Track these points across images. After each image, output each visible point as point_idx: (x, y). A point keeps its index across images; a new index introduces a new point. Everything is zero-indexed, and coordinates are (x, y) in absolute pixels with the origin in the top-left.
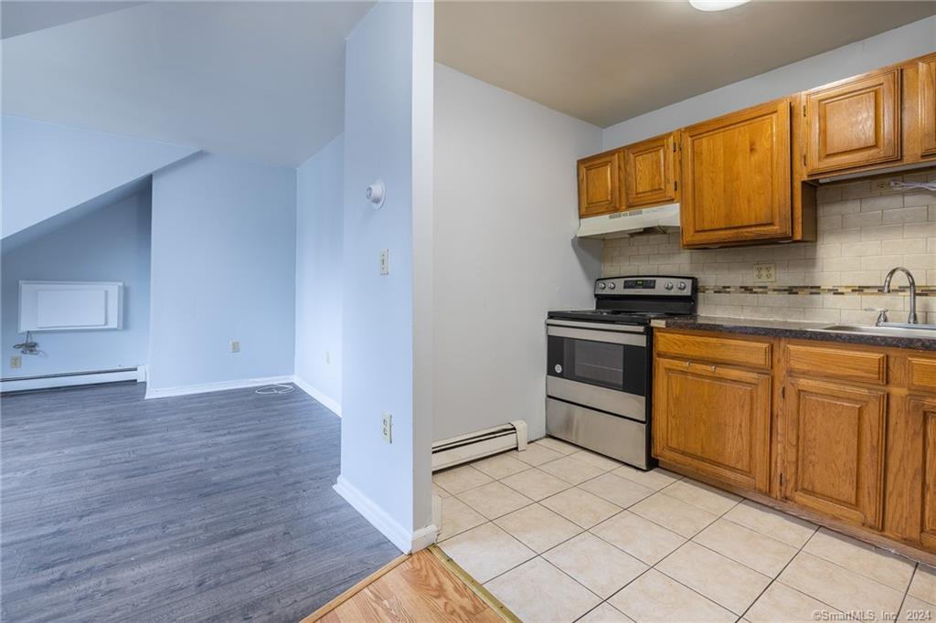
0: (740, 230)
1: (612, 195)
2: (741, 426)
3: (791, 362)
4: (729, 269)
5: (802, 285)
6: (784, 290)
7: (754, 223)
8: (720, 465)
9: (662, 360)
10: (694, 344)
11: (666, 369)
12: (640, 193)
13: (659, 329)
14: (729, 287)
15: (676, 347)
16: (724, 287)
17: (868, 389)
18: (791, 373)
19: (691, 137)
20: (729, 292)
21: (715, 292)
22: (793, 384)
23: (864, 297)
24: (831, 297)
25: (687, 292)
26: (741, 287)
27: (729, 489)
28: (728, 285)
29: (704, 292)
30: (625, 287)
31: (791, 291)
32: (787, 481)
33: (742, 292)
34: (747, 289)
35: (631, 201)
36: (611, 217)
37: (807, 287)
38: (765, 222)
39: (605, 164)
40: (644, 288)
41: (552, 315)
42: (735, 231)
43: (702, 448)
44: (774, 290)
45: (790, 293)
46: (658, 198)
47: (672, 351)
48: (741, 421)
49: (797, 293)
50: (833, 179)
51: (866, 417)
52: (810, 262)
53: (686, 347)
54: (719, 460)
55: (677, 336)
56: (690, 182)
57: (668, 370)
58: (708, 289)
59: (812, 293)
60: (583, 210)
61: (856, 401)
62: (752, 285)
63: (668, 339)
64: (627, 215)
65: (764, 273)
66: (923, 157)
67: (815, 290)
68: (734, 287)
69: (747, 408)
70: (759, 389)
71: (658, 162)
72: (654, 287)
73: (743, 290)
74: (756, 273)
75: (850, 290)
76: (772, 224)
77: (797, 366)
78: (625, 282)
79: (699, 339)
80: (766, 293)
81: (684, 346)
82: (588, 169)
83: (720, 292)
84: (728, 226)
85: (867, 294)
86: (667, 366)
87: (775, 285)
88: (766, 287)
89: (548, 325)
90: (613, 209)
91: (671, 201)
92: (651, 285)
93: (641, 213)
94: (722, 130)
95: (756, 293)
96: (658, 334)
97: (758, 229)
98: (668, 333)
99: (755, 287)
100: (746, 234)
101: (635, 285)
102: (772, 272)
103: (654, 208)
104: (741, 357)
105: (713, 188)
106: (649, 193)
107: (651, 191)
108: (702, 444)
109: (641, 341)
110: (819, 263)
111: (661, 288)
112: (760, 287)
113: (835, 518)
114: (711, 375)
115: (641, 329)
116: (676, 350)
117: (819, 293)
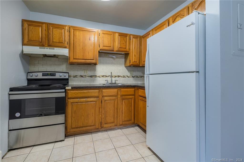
0: (86, 60)
1: (41, 39)
2: (93, 113)
3: (103, 94)
4: (77, 70)
5: (93, 75)
6: (90, 76)
7: (89, 59)
8: (87, 126)
9: (69, 100)
10: (80, 93)
11: (71, 103)
12: (54, 42)
13: (68, 90)
14: (77, 76)
15: (75, 95)
16: (76, 76)
17: (116, 97)
18: (103, 96)
19: (73, 29)
20: (77, 77)
21: (73, 77)
22: (104, 99)
23: (104, 78)
24: (98, 78)
25: (67, 77)
26: (80, 76)
27: (87, 132)
28: (77, 75)
29: (70, 77)
30: (42, 76)
31: (91, 76)
32: (102, 123)
33: (80, 77)
34: (82, 76)
35: (50, 44)
36: (40, 48)
37: (94, 76)
38: (92, 59)
39: (39, 26)
40: (51, 76)
41: (12, 90)
42: (84, 60)
43: (83, 124)
44: (88, 76)
45: (91, 77)
46: (61, 45)
47: (73, 96)
48: (93, 112)
49: (92, 77)
50: (102, 52)
51: (115, 103)
52: (95, 70)
53: (78, 94)
54: (87, 125)
55: (75, 91)
56: (72, 43)
57: (72, 103)
58: (71, 76)
59: (95, 77)
60: (25, 42)
61: (113, 100)
62: (83, 75)
63: (72, 93)
64: (48, 49)
65: (86, 72)
66: (117, 51)
67: (96, 76)
68: (78, 76)
69: (94, 108)
70: (97, 102)
71: (62, 33)
72: (55, 76)
73: (81, 76)
74: (84, 72)
75: (101, 76)
76: (93, 60)
77: (104, 94)
78: (43, 73)
79: (82, 91)
80: (86, 77)
81: (77, 94)
82: (29, 25)
83: (75, 77)
84: (83, 59)
85: (104, 77)
86: (72, 102)
87: (88, 75)
88: (86, 76)
89: (10, 94)
90: (41, 45)
91: (66, 47)
92: (54, 75)
93: (54, 49)
94: (82, 31)
95: (84, 77)
96: (68, 91)
97: (90, 60)
98: (72, 91)
99: (83, 76)
100: (88, 62)
101: (47, 75)
102: (87, 72)
103: (60, 49)
104: (93, 95)
105: (79, 47)
106: (58, 43)
107: (58, 42)
108: (83, 122)
109: (63, 95)
110: (96, 70)
111: (58, 76)
112: (85, 76)
113: (110, 127)
114: (85, 101)
115: (64, 90)
116: (74, 96)
117: (96, 77)
